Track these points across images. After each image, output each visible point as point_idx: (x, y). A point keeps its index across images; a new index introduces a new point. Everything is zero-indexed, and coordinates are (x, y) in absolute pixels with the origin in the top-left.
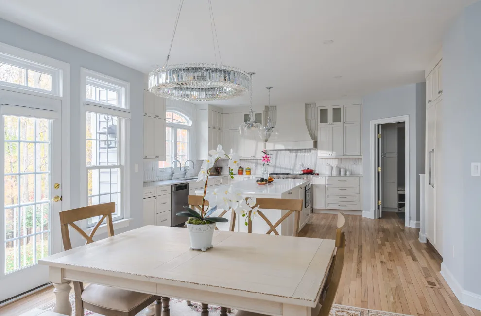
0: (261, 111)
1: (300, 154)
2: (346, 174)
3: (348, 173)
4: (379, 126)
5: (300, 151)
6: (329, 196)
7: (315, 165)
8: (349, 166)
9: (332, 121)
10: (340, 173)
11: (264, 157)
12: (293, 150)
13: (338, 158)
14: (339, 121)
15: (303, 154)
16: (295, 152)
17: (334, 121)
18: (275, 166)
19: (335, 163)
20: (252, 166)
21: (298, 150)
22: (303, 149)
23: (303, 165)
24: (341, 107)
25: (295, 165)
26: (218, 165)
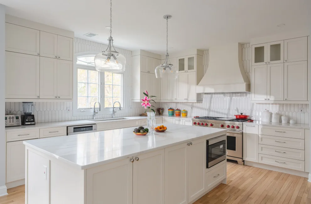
0: (194, 54)
2: (288, 122)
3: (291, 122)
5: (234, 95)
6: (263, 149)
7: (252, 111)
8: (294, 113)
9: (269, 60)
10: (280, 121)
11: (144, 100)
12: (227, 93)
13: (280, 104)
14: (279, 59)
15: (238, 98)
17: (272, 60)
18: (209, 110)
19: (274, 109)
20: (188, 109)
21: (233, 93)
22: (238, 93)
23: (237, 111)
24: (282, 43)
25: (229, 109)
26: (161, 107)
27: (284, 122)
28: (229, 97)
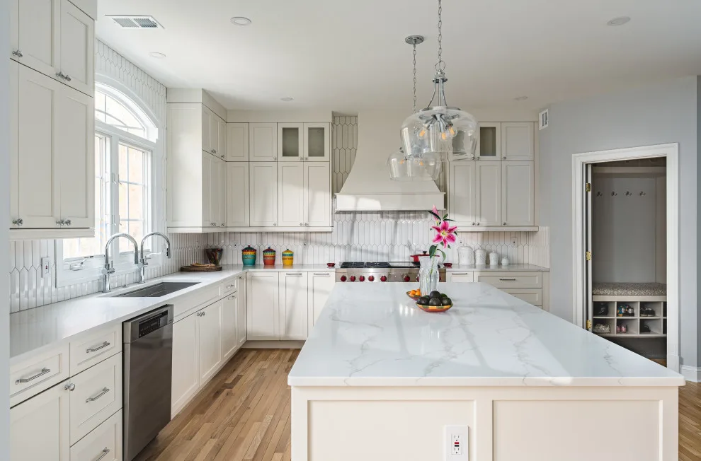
0: (325, 122)
1: (402, 221)
2: (500, 264)
3: (504, 262)
4: (587, 165)
5: (403, 216)
9: (478, 154)
10: (487, 262)
11: (438, 230)
12: (388, 212)
14: (494, 154)
15: (411, 222)
16: (393, 218)
17: (482, 154)
18: (349, 247)
19: (476, 242)
20: (295, 247)
21: (399, 212)
22: (410, 212)
23: (409, 246)
24: (497, 126)
25: (393, 246)
26: (213, 244)
27: (493, 262)
28: (391, 220)
